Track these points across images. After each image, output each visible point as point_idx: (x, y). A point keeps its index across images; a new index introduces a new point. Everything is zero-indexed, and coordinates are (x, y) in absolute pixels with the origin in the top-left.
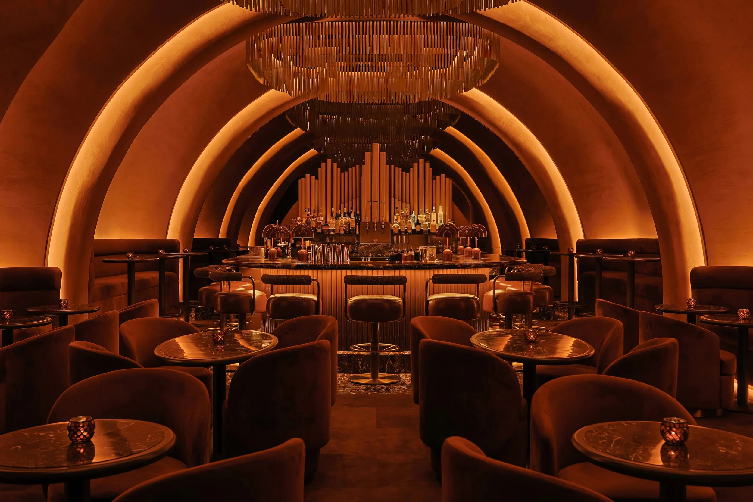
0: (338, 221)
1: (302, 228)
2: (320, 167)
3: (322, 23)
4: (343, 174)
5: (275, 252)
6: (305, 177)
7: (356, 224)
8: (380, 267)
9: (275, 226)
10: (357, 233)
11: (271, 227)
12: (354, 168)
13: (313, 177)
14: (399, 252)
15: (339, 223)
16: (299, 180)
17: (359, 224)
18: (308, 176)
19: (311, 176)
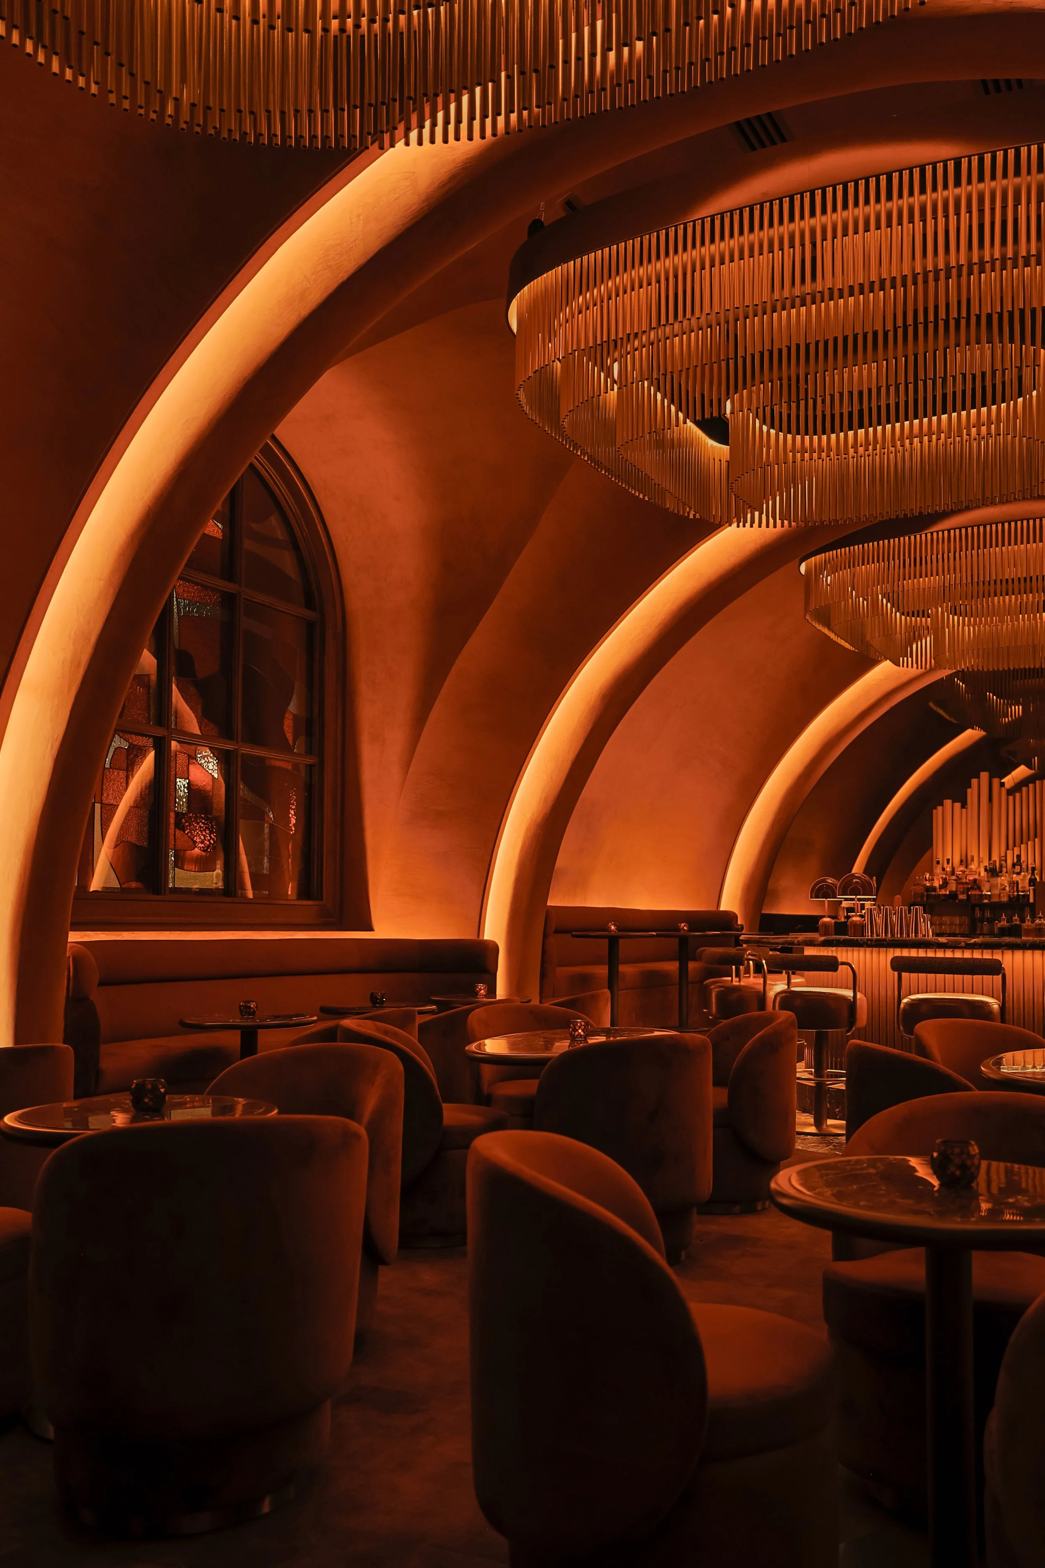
0: (997, 880)
1: (854, 880)
2: (970, 787)
3: (932, 534)
4: (1011, 798)
5: (829, 924)
6: (942, 805)
7: (1030, 885)
8: (960, 944)
9: (831, 880)
10: (1031, 900)
11: (824, 881)
12: (1031, 785)
13: (958, 805)
14: (1016, 921)
15: (997, 883)
16: (934, 811)
17: (1034, 886)
18: (948, 803)
19: (953, 802)
